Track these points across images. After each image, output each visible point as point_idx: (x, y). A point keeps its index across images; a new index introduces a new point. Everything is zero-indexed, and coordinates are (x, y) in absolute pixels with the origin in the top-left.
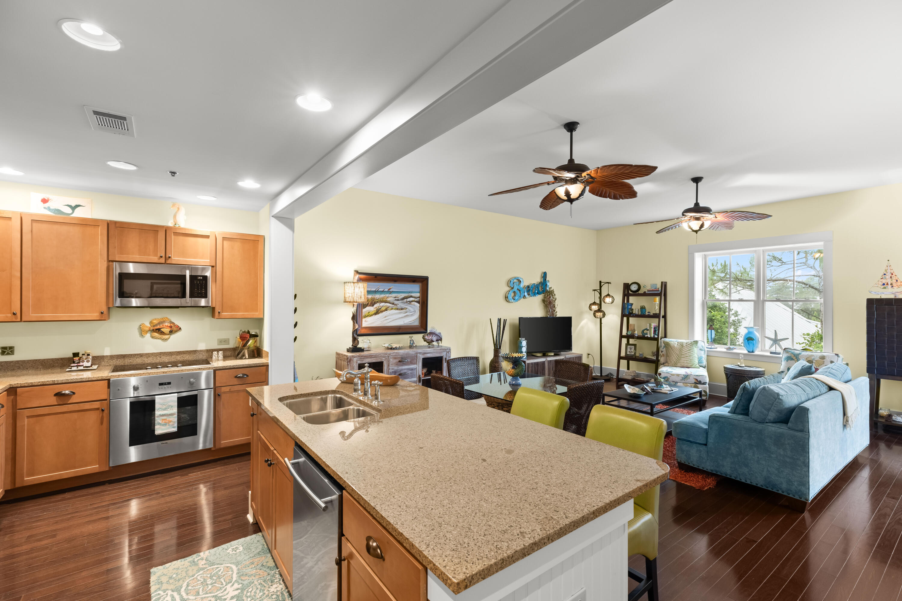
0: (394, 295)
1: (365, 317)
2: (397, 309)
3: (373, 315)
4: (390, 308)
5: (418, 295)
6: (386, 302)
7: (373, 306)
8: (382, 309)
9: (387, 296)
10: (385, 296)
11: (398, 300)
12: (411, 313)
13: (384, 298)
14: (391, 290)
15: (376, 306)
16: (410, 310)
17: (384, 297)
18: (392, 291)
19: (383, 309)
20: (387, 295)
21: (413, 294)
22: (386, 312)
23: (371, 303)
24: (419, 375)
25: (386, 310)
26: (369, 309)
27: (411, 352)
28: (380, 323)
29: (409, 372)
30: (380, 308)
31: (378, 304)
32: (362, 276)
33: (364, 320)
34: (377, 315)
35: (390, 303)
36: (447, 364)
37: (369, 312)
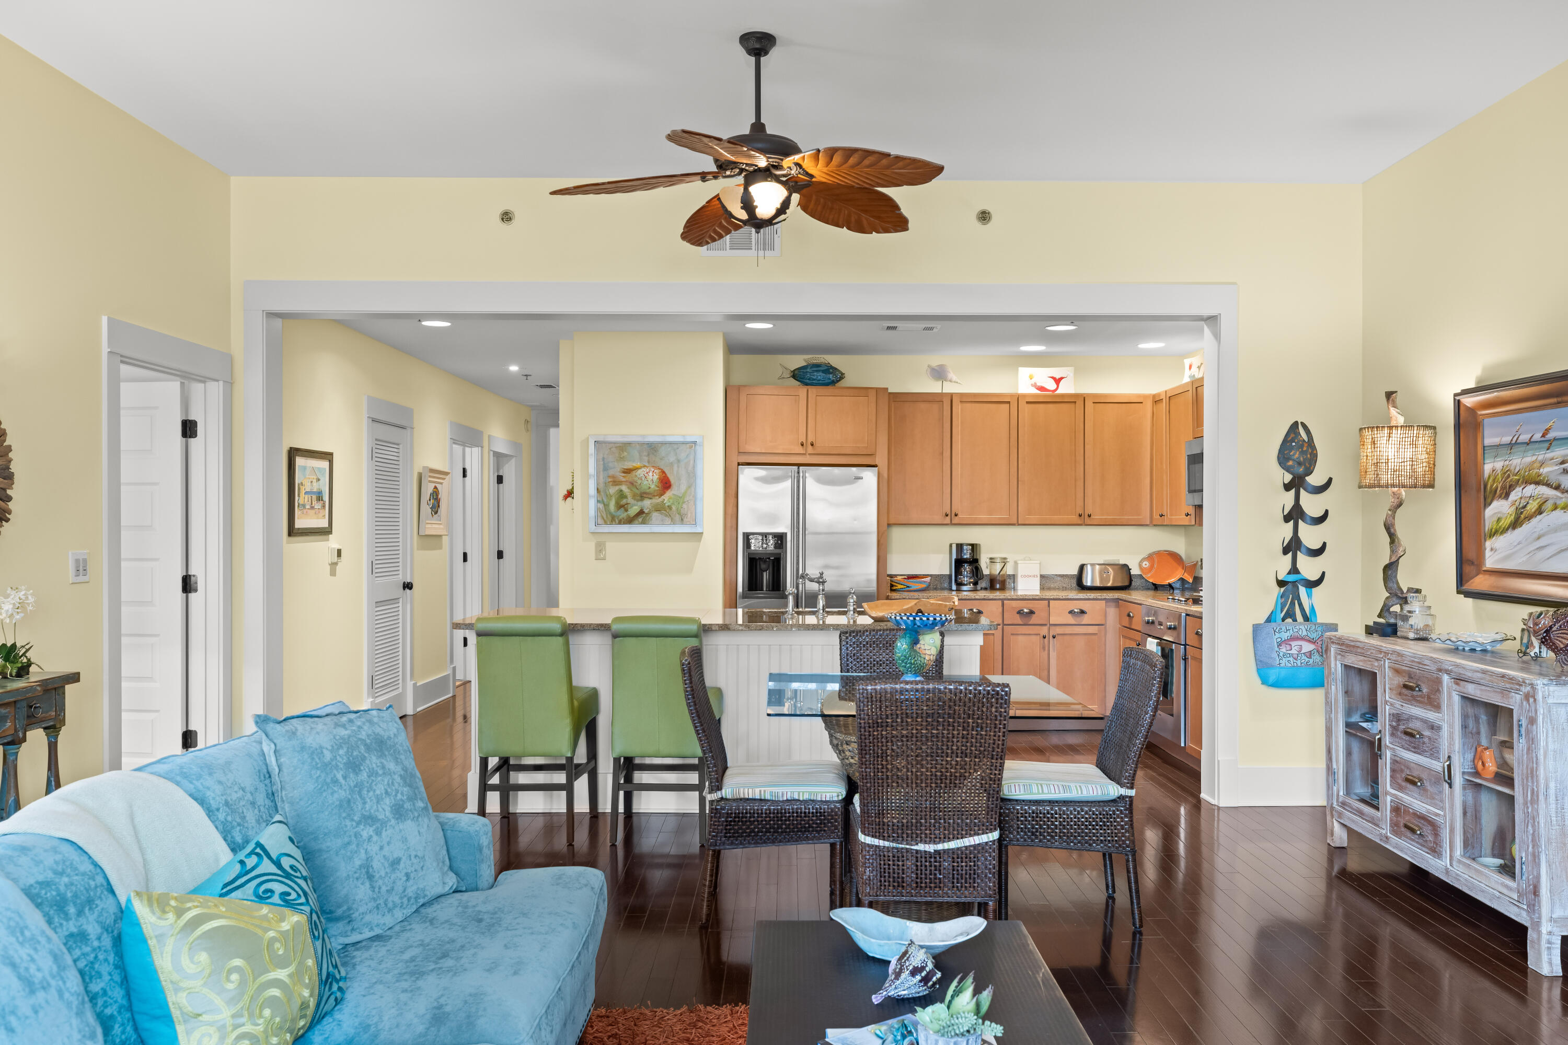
0: (1559, 453)
1: (1493, 534)
3: (1507, 529)
4: (1549, 505)
6: (1538, 482)
7: (1507, 496)
8: (1528, 508)
9: (1541, 458)
10: (1534, 458)
13: (1531, 466)
14: (1550, 436)
15: (1515, 495)
17: (1534, 462)
18: (1555, 439)
19: (1533, 506)
20: (1541, 455)
22: (1539, 517)
23: (1503, 488)
24: (1449, 757)
25: (1541, 513)
26: (1498, 510)
27: (1427, 662)
28: (1524, 559)
29: (1427, 733)
30: (1523, 503)
31: (1519, 489)
32: (1468, 401)
33: (1488, 544)
34: (1518, 531)
35: (1548, 485)
36: (1528, 749)
37: (1499, 520)
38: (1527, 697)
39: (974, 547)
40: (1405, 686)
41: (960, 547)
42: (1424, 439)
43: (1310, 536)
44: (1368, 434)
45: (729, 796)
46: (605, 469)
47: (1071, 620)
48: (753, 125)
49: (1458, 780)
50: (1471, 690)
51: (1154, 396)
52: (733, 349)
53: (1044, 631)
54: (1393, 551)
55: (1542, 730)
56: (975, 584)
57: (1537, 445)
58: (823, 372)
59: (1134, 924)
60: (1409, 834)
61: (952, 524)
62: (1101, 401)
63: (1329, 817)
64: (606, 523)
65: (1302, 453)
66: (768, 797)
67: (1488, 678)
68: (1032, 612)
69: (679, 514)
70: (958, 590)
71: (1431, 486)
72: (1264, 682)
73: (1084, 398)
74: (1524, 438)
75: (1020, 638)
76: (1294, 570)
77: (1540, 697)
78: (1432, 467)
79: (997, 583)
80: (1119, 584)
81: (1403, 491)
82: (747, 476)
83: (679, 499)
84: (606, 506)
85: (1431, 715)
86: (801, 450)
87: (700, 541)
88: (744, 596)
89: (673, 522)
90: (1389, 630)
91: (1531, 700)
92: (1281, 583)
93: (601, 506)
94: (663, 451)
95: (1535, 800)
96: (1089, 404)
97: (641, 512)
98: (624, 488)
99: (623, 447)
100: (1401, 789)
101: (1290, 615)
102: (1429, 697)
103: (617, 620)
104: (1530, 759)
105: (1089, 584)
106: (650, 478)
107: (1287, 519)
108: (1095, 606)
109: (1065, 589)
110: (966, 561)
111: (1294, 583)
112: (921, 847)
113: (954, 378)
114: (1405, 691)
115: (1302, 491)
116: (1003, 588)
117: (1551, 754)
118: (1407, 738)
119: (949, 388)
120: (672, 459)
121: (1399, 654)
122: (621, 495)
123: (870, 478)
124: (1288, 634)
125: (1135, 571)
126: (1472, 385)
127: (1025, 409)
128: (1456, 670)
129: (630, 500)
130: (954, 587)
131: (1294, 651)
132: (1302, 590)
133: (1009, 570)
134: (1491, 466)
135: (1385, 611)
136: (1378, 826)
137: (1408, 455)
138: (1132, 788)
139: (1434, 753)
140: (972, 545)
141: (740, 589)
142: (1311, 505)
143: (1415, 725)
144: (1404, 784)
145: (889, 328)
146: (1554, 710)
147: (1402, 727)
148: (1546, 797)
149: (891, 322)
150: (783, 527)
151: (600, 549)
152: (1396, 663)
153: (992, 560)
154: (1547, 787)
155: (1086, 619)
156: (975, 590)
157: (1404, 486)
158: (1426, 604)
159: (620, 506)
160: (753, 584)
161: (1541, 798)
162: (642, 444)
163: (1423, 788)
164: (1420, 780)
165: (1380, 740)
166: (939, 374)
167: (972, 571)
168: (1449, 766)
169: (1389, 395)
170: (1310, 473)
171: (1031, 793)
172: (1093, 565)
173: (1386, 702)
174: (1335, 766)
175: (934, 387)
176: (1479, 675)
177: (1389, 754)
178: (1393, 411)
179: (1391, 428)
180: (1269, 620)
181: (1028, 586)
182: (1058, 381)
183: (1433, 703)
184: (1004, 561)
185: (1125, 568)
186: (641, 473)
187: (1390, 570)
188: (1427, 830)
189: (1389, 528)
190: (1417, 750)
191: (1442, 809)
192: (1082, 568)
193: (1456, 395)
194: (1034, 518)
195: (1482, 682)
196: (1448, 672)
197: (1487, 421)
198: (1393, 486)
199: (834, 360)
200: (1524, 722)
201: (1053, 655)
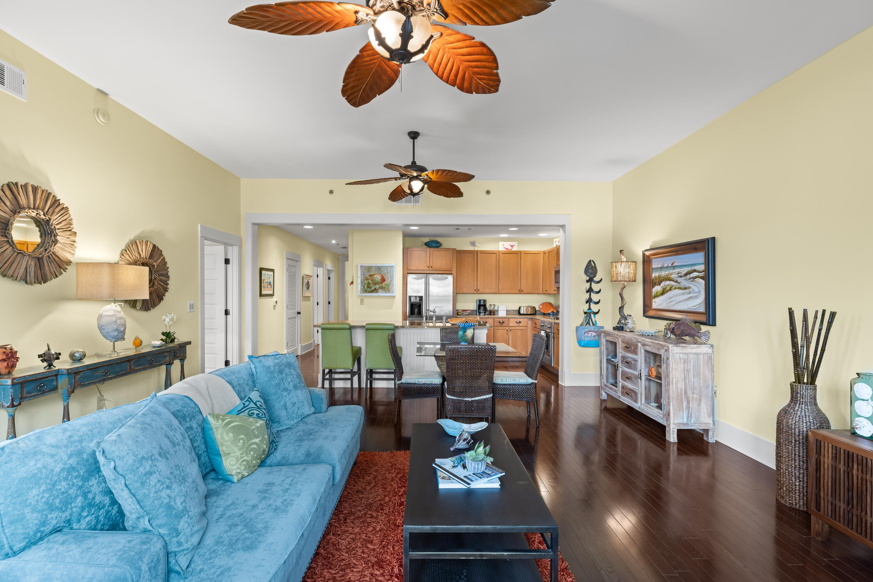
0: (677, 270)
1: (655, 297)
2: (680, 288)
3: (660, 296)
4: (674, 287)
5: (702, 267)
6: (670, 280)
7: (660, 285)
9: (671, 272)
11: (681, 277)
12: (695, 295)
13: (668, 275)
14: (674, 265)
15: (662, 284)
16: (694, 290)
17: (669, 273)
19: (668, 288)
20: (671, 271)
21: (697, 268)
22: (670, 292)
23: (658, 282)
24: (640, 370)
25: (671, 290)
26: (657, 289)
27: (633, 339)
28: (666, 305)
29: (633, 362)
30: (665, 287)
31: (664, 282)
32: (647, 253)
33: (654, 300)
34: (664, 296)
35: (673, 281)
36: (666, 368)
37: (657, 292)
38: (666, 350)
39: (485, 301)
40: (626, 347)
41: (480, 301)
42: (632, 266)
43: (595, 297)
44: (614, 264)
45: (404, 382)
46: (364, 275)
47: (516, 325)
48: (412, 162)
49: (643, 378)
50: (648, 348)
51: (544, 251)
52: (407, 236)
53: (507, 328)
54: (622, 303)
55: (671, 361)
56: (485, 313)
57: (670, 268)
58: (435, 243)
59: (537, 425)
60: (627, 395)
61: (477, 293)
62: (526, 253)
63: (601, 390)
64: (364, 293)
65: (592, 270)
66: (417, 383)
67: (653, 344)
68: (503, 322)
69: (388, 289)
70: (479, 315)
71: (635, 281)
72: (580, 345)
73: (521, 252)
74: (666, 265)
75: (499, 330)
76: (590, 309)
77: (670, 350)
78: (635, 275)
79: (492, 313)
80: (532, 313)
81: (625, 283)
82: (410, 277)
83: (388, 285)
84: (364, 287)
85: (634, 356)
86: (427, 269)
87: (395, 298)
88: (409, 317)
89: (386, 292)
90: (621, 328)
91: (668, 352)
92: (585, 313)
93: (362, 287)
94: (382, 269)
95: (669, 385)
96: (522, 254)
97: (375, 289)
98: (370, 281)
99: (369, 268)
100: (624, 381)
101: (588, 323)
102: (634, 351)
103: (367, 324)
104: (667, 371)
105: (522, 313)
106: (378, 278)
107: (587, 292)
108: (524, 321)
109: (514, 315)
110: (482, 305)
111: (590, 313)
112: (467, 399)
113: (478, 245)
114: (626, 348)
115: (592, 282)
116: (494, 314)
117: (674, 369)
118: (627, 364)
119: (476, 249)
120: (386, 272)
121: (624, 336)
122: (369, 283)
123: (450, 278)
124: (588, 330)
125: (537, 309)
126: (649, 248)
127: (501, 256)
128: (643, 342)
129: (372, 285)
130: (478, 314)
131: (589, 335)
132: (592, 315)
133: (496, 308)
134: (655, 275)
135: (619, 322)
136: (617, 393)
137: (627, 271)
138: (536, 380)
139: (635, 369)
140: (484, 300)
141: (408, 314)
142: (596, 287)
143: (629, 360)
144: (625, 379)
145: (457, 229)
146: (675, 355)
147: (625, 360)
148: (672, 384)
149: (457, 227)
150: (422, 294)
151: (362, 301)
152: (623, 339)
153: (490, 305)
154: (673, 380)
155: (521, 325)
156: (485, 315)
157: (626, 281)
158: (633, 320)
159: (368, 287)
160: (412, 313)
161: (671, 384)
162: (375, 267)
163: (632, 381)
164: (631, 378)
165: (618, 364)
166: (473, 244)
167: (484, 309)
168: (640, 373)
169: (621, 251)
170: (595, 277)
171: (503, 382)
172: (523, 307)
173: (620, 352)
174: (603, 373)
175: (471, 248)
176: (651, 343)
177: (620, 369)
178: (622, 256)
179: (621, 262)
180: (581, 325)
181: (502, 314)
182: (512, 246)
183: (635, 352)
184: (494, 305)
185: (534, 308)
186: (375, 276)
187: (621, 309)
188: (633, 394)
189: (621, 295)
190: (630, 368)
191: (638, 387)
192: (520, 308)
193: (643, 251)
194: (504, 291)
195: (651, 346)
196: (640, 342)
197: (653, 260)
198: (622, 281)
199: (439, 239)
200: (665, 359)
201: (510, 336)
